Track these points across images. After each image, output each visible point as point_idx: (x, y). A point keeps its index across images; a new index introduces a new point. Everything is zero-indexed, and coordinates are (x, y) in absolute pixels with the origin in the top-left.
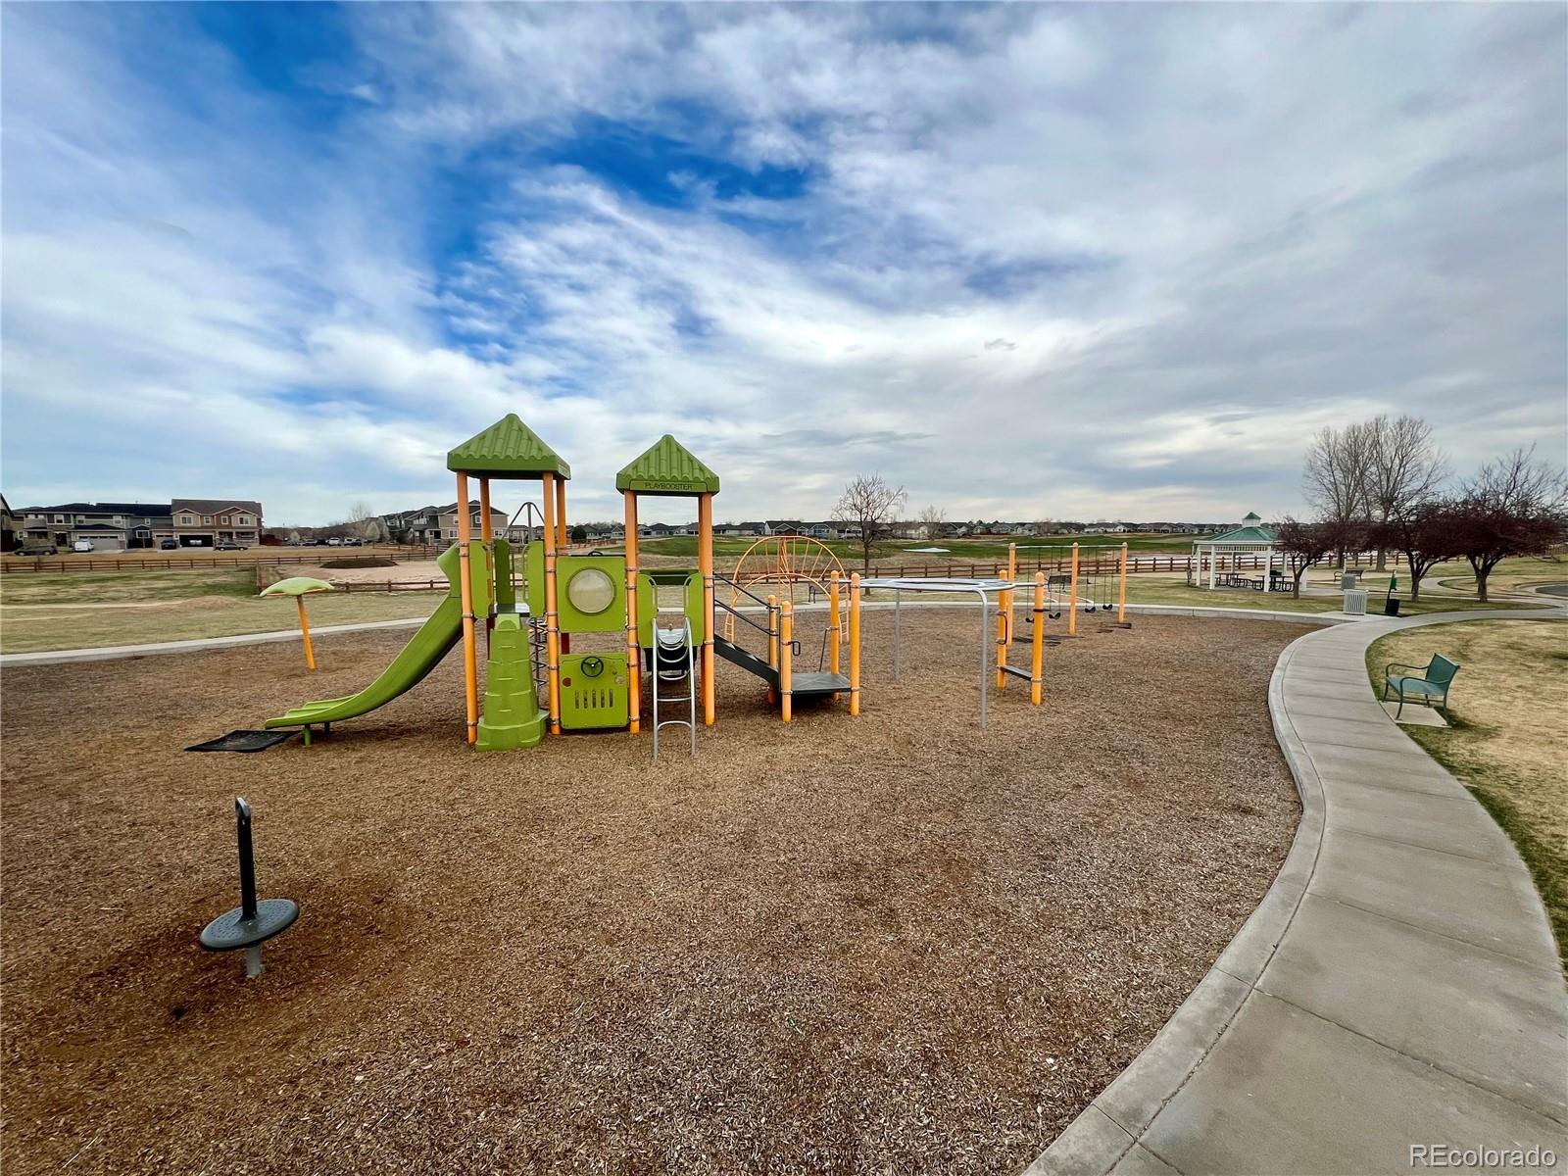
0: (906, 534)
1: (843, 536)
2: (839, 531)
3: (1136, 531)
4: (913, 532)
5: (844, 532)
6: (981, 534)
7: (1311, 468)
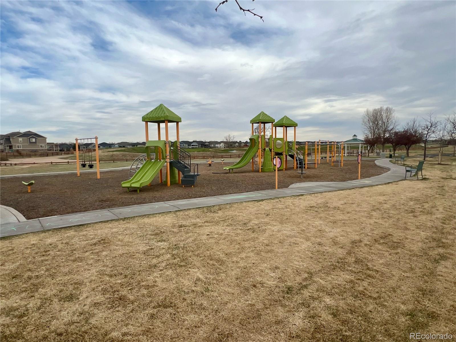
0: (215, 146)
1: (190, 147)
2: (188, 145)
3: (300, 144)
4: (218, 145)
5: (190, 145)
6: (244, 146)
7: (364, 122)
